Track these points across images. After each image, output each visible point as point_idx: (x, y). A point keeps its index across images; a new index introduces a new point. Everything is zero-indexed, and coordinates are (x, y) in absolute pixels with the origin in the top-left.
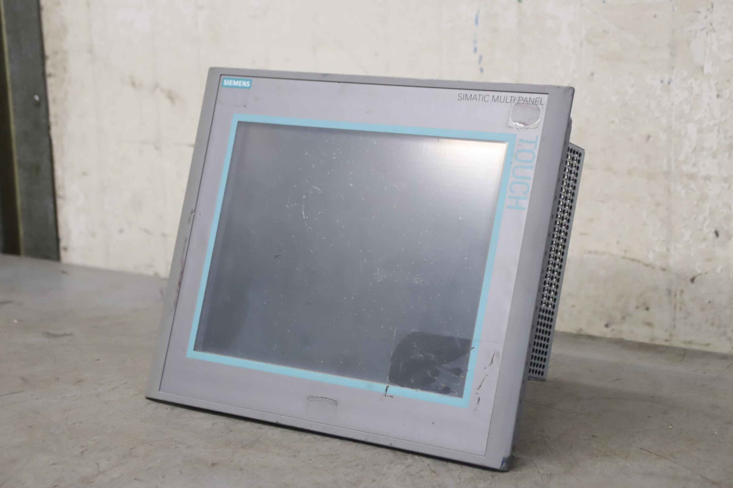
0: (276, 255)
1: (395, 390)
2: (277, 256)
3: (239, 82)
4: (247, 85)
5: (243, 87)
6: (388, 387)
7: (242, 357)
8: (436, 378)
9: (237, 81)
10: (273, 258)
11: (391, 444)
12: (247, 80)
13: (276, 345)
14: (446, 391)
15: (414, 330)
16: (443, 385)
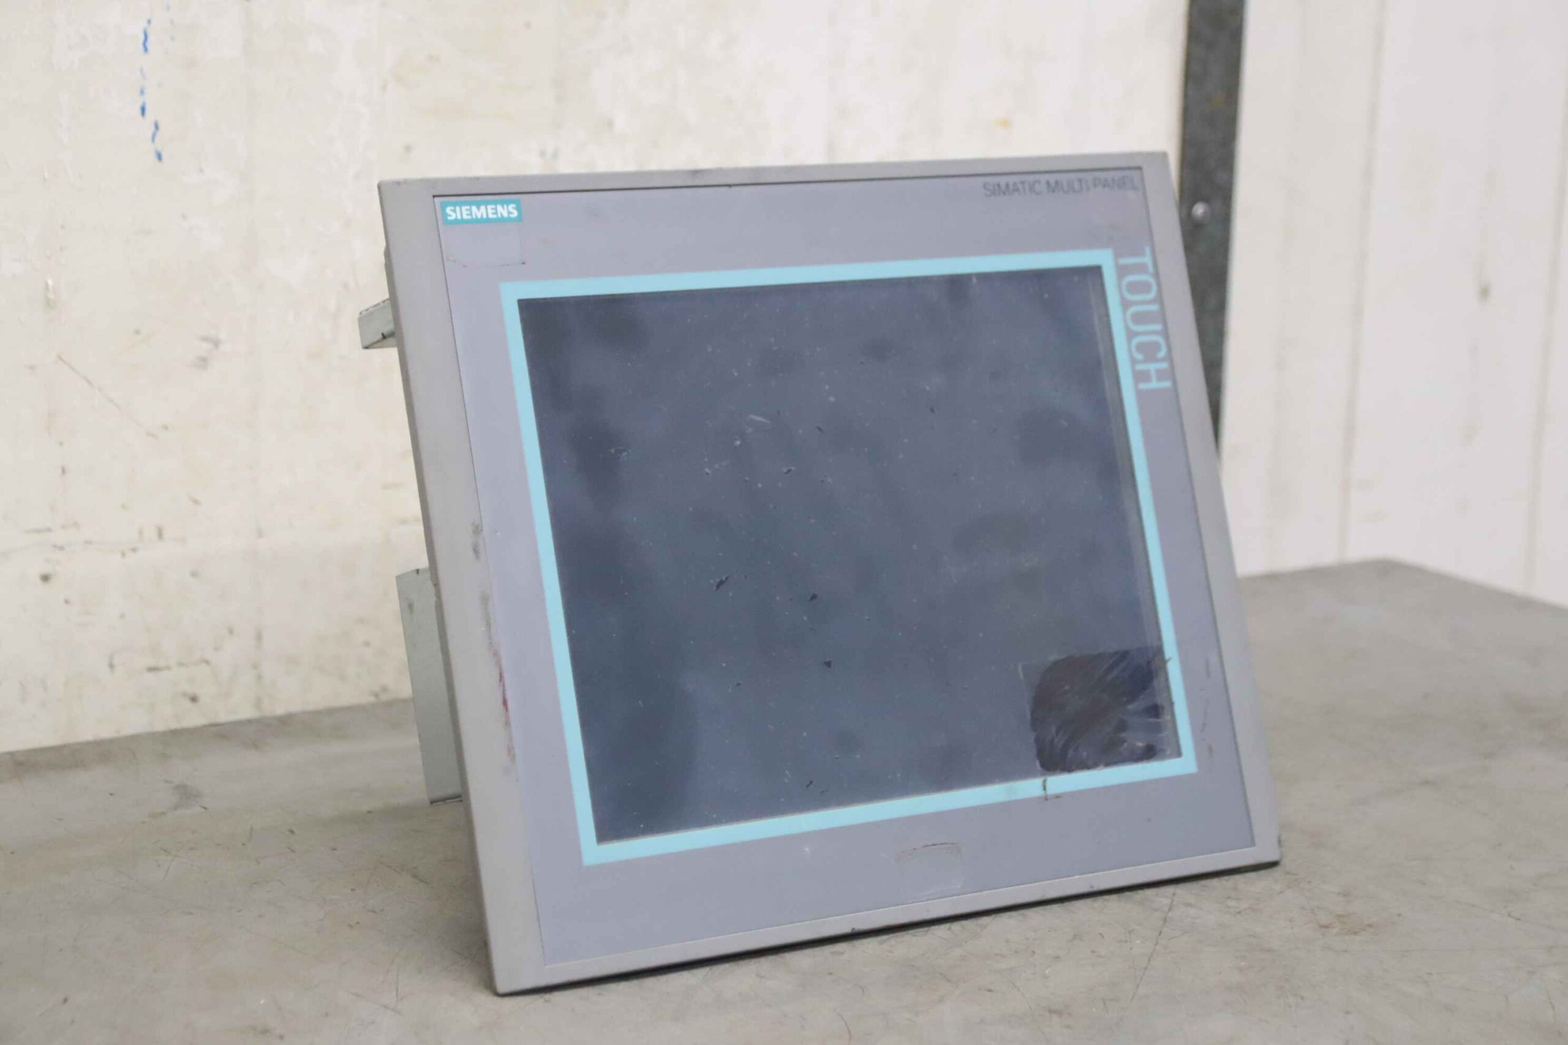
0: (718, 580)
1: (1062, 783)
2: (721, 583)
3: (487, 209)
4: (509, 213)
5: (502, 220)
6: (1045, 781)
7: (718, 822)
8: (1123, 735)
9: (483, 208)
10: (715, 588)
11: (1092, 887)
12: (508, 203)
13: (787, 772)
14: (1149, 753)
15: (1054, 657)
16: (1140, 744)
